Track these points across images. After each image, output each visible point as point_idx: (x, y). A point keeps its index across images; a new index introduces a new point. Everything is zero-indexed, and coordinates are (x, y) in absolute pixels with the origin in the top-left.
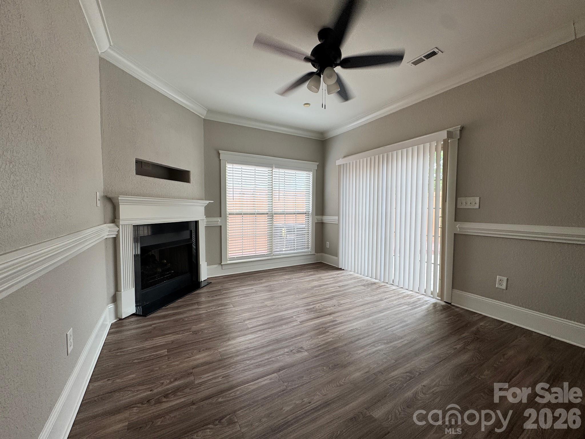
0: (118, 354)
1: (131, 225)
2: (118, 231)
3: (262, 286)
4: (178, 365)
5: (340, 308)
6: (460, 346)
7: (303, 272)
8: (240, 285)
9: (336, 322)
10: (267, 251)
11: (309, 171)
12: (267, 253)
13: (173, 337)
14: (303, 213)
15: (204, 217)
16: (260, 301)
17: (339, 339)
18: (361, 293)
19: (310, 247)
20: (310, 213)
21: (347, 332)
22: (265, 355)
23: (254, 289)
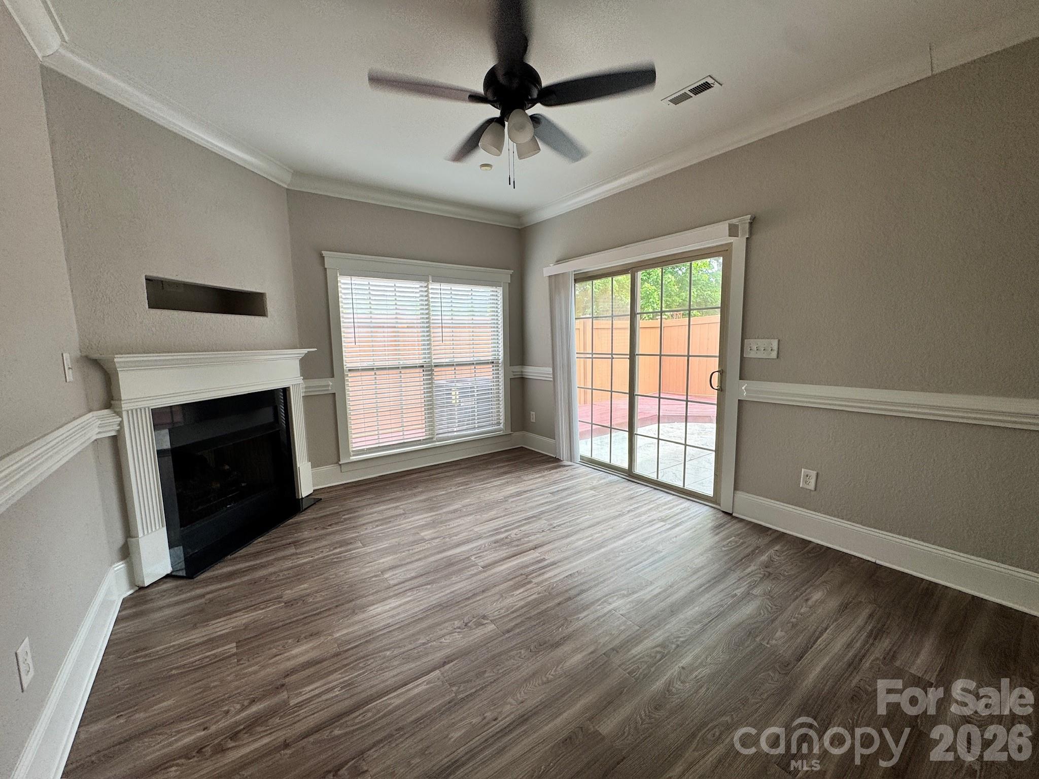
0: (139, 661)
1: (147, 409)
2: (121, 424)
3: (416, 501)
4: (255, 673)
5: (553, 536)
6: (742, 590)
7: (490, 469)
8: (373, 501)
9: (545, 563)
10: (424, 434)
11: (496, 286)
12: (424, 438)
13: (247, 616)
14: (488, 363)
15: (300, 380)
16: (413, 531)
17: (549, 594)
18: (588, 504)
19: (501, 421)
20: (500, 361)
21: (562, 581)
22: (418, 637)
23: (401, 507)
